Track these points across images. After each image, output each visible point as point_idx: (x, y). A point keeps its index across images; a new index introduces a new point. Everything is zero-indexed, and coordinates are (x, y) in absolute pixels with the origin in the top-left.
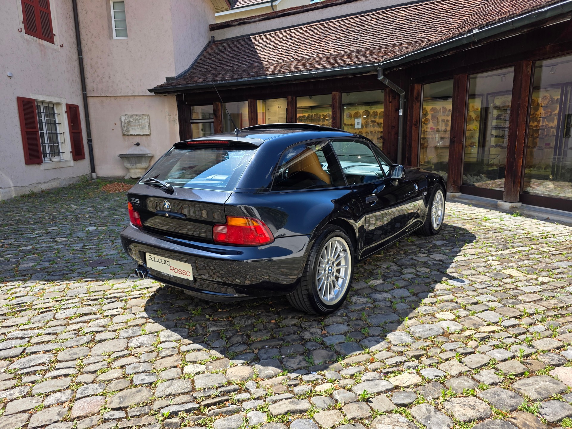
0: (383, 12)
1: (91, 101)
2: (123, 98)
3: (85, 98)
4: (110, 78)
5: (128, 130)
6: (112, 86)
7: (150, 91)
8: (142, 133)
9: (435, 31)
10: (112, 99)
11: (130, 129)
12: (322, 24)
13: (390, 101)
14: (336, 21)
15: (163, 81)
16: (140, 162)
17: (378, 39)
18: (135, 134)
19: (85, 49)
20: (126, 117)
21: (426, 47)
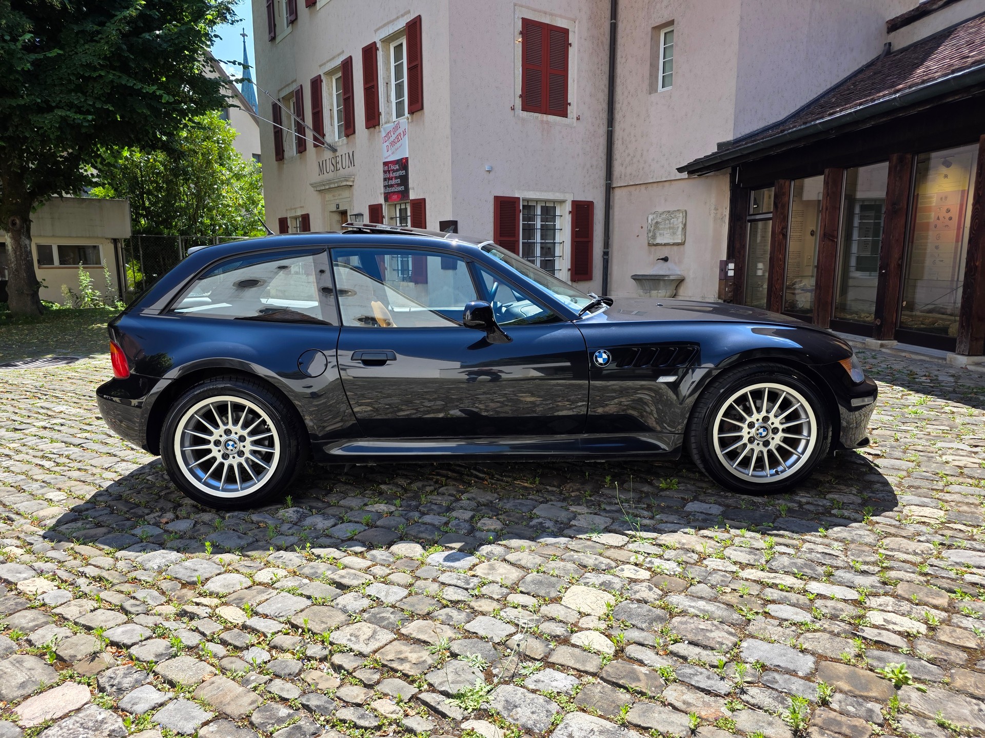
1: (617, 194)
2: (655, 185)
3: (609, 189)
4: (642, 155)
5: (654, 237)
6: (643, 169)
7: (680, 170)
8: (671, 241)
10: (643, 187)
11: (658, 234)
15: (714, 149)
18: (664, 242)
19: (618, 116)
20: (655, 216)
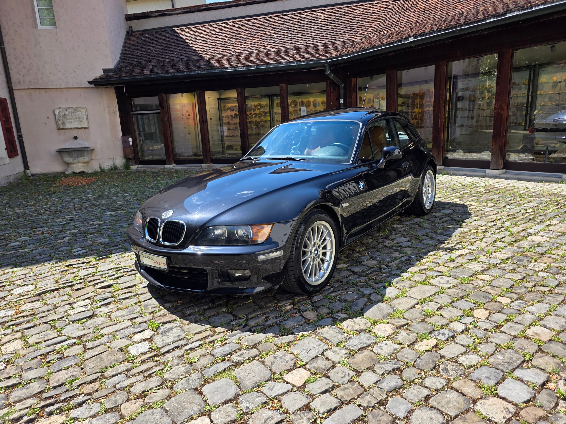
0: (303, 12)
1: (16, 94)
2: (54, 90)
3: (11, 91)
4: (38, 69)
5: (64, 124)
6: (42, 78)
7: (90, 83)
8: (79, 126)
9: (356, 33)
10: (43, 92)
11: (66, 122)
12: (247, 20)
13: (331, 91)
14: (260, 18)
15: (101, 73)
16: (82, 156)
17: (309, 37)
18: (73, 127)
19: (6, 38)
20: (61, 110)
21: (370, 49)
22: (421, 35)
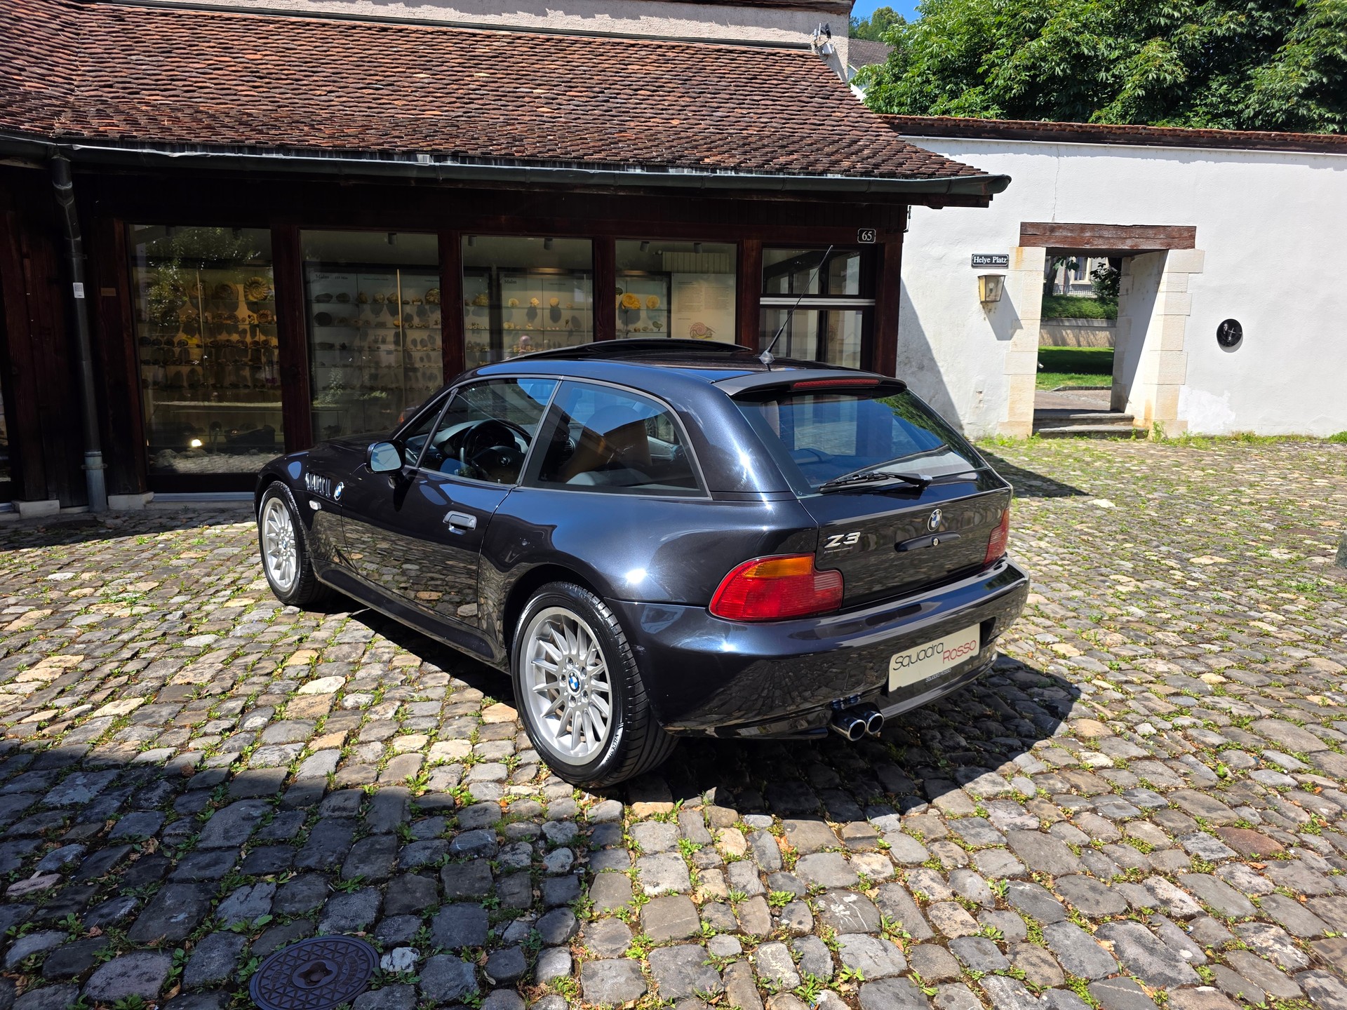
13: (25, 250)
21: (269, 151)
22: (455, 156)
